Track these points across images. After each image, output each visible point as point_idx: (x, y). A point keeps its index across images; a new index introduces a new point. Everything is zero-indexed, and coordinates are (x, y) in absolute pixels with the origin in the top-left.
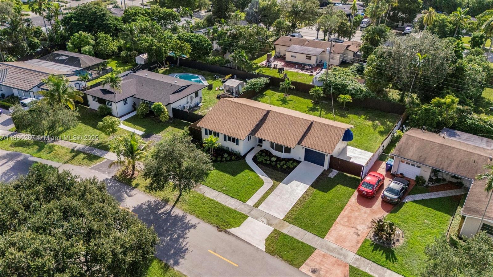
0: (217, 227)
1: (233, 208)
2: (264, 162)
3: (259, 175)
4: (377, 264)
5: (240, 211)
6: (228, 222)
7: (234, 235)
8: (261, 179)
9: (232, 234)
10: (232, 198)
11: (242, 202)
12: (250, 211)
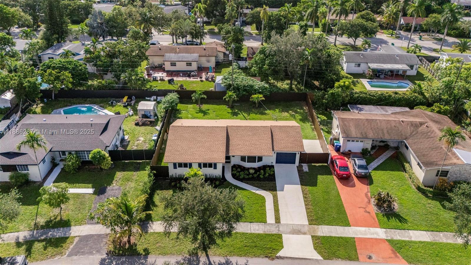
0: (266, 257)
1: (262, 232)
2: (247, 177)
3: (254, 191)
4: (399, 229)
5: (270, 233)
6: (270, 248)
7: (286, 257)
8: (258, 194)
9: (284, 257)
10: (251, 223)
11: (263, 223)
12: (278, 229)
